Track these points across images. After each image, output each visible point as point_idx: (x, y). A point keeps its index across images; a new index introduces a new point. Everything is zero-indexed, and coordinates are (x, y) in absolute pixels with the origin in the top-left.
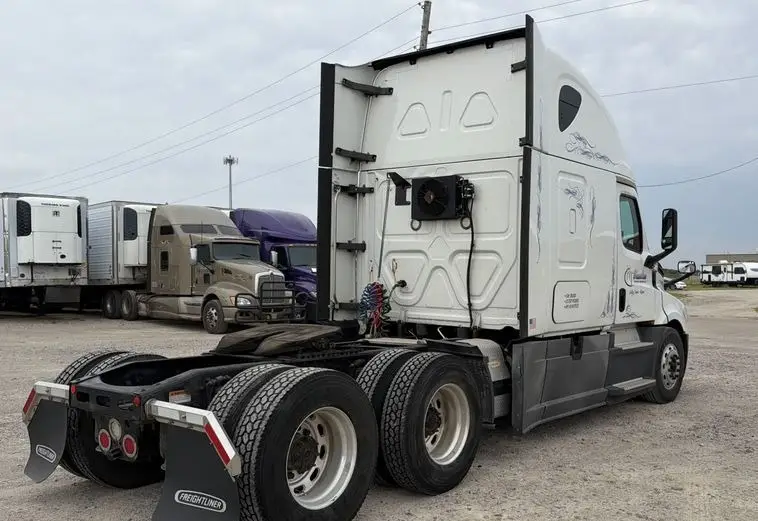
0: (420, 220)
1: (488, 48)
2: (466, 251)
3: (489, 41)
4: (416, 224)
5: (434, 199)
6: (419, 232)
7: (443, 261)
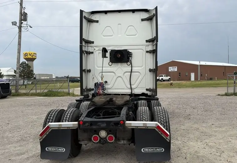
0: (112, 63)
1: (133, 13)
2: (129, 72)
3: (133, 11)
4: (110, 64)
5: (121, 56)
6: (111, 66)
7: (121, 75)
